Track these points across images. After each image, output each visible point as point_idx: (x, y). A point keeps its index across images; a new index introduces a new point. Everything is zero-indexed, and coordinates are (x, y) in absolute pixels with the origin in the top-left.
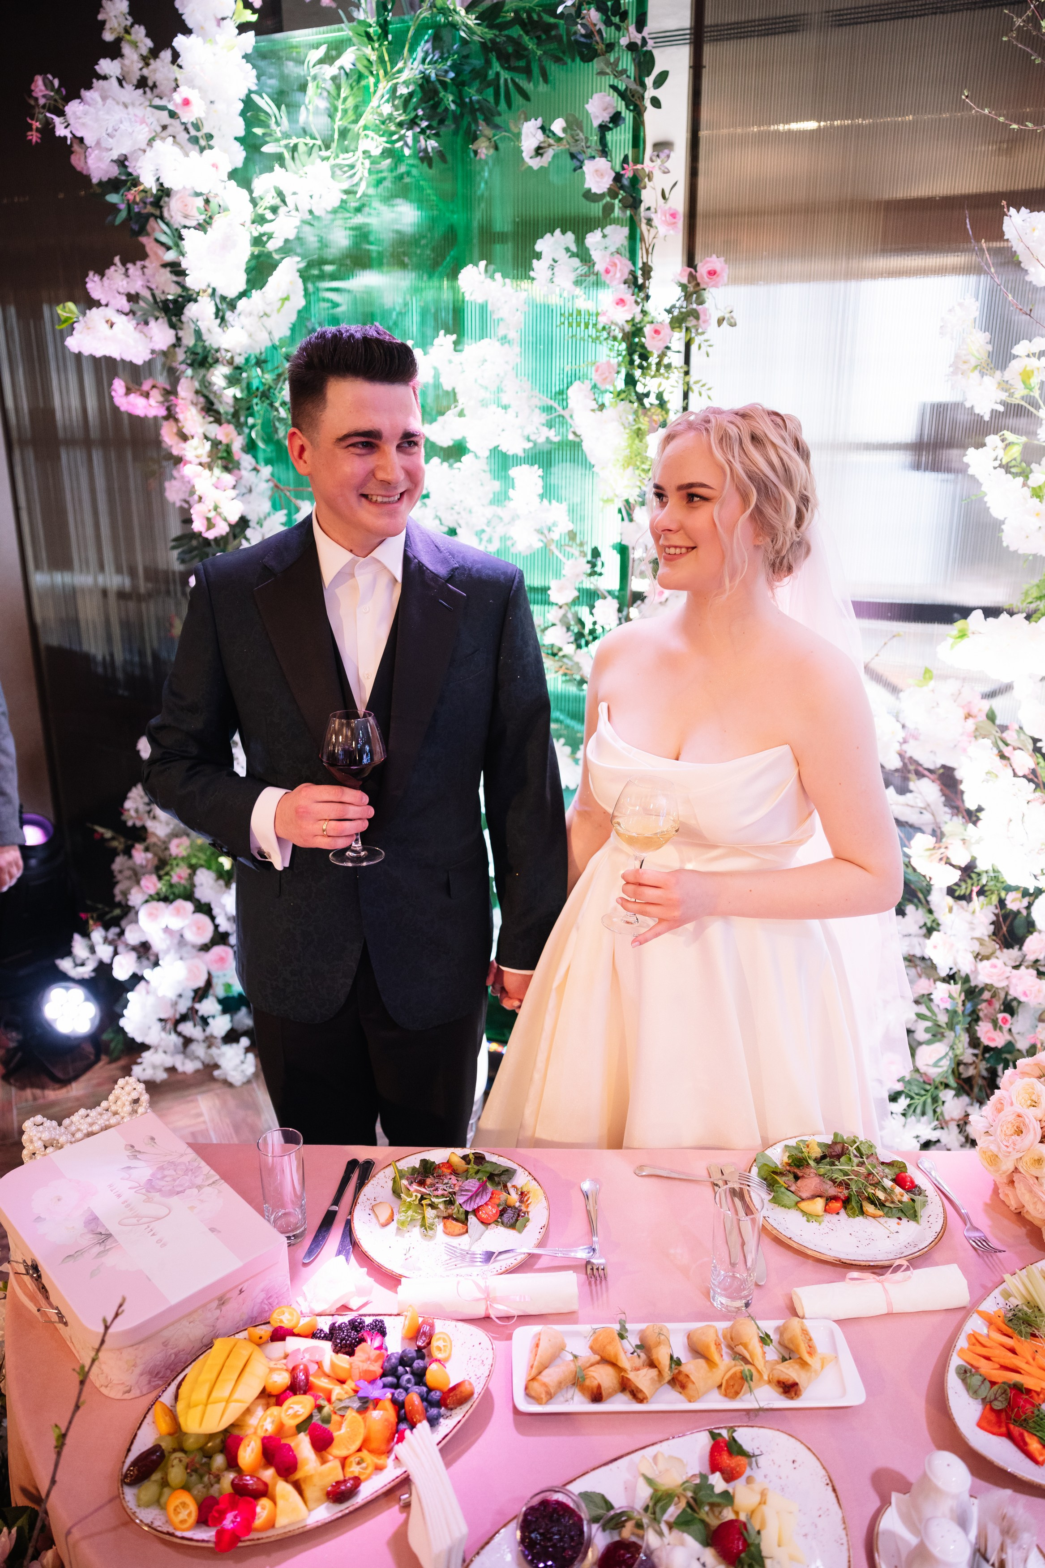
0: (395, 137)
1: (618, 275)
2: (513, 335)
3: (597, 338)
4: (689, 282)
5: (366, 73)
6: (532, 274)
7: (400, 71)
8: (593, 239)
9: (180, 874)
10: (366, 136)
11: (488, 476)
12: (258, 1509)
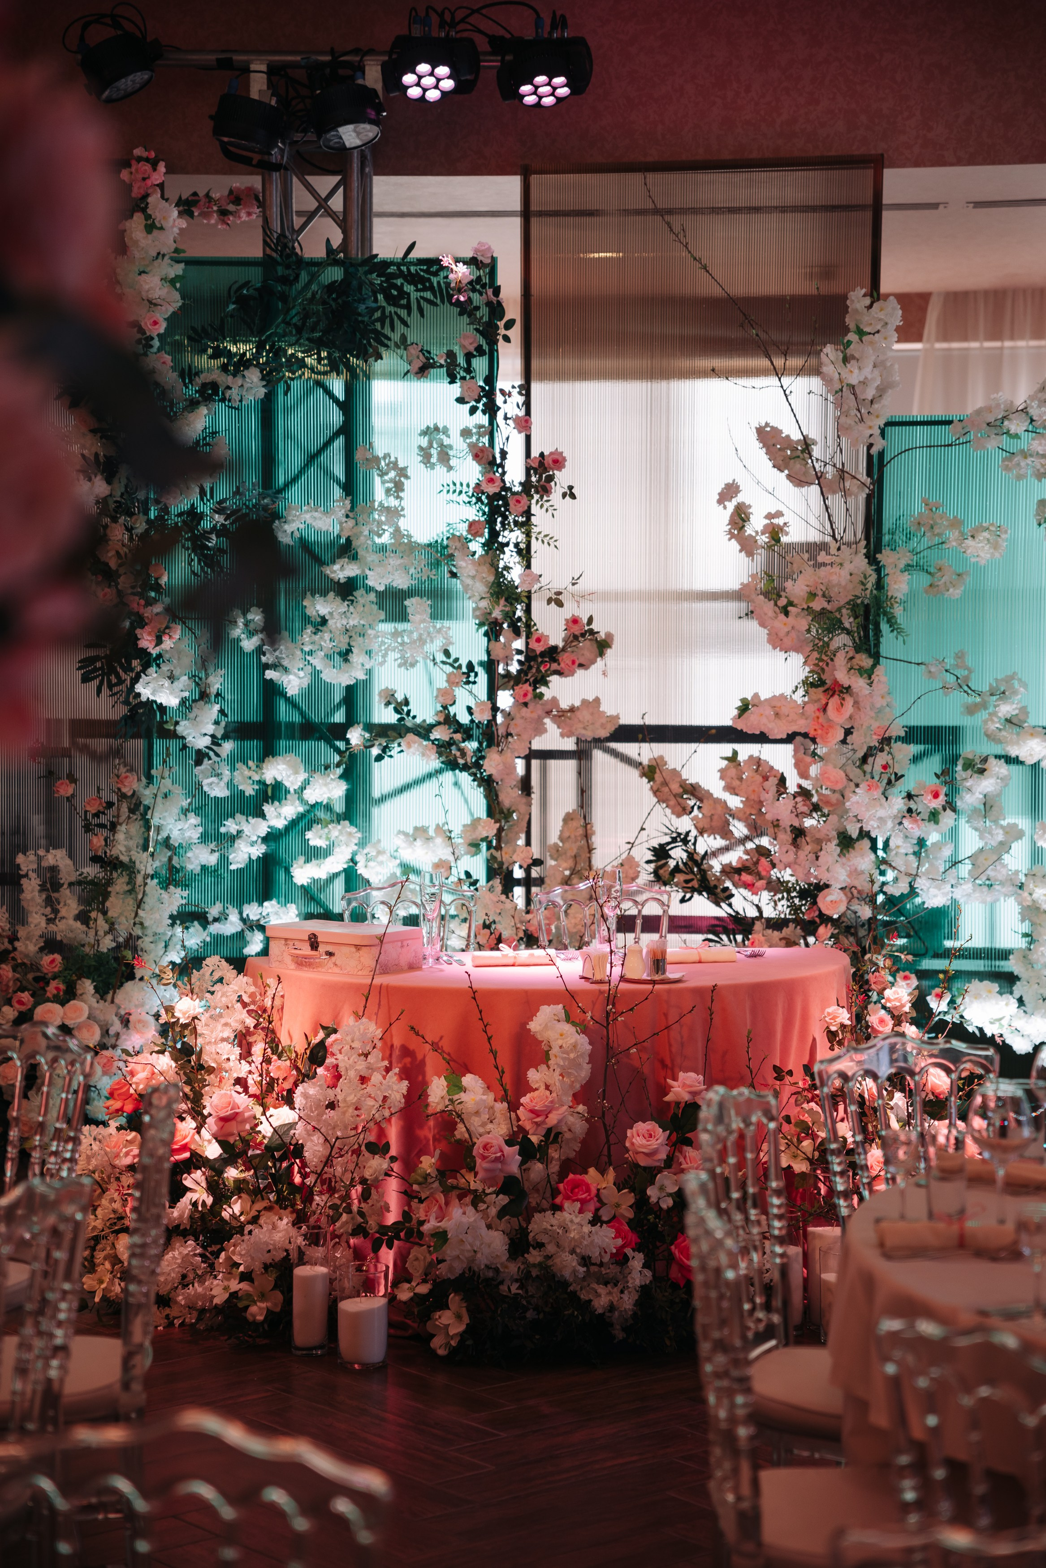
1: (485, 458)
3: (469, 502)
4: (539, 466)
11: (375, 607)
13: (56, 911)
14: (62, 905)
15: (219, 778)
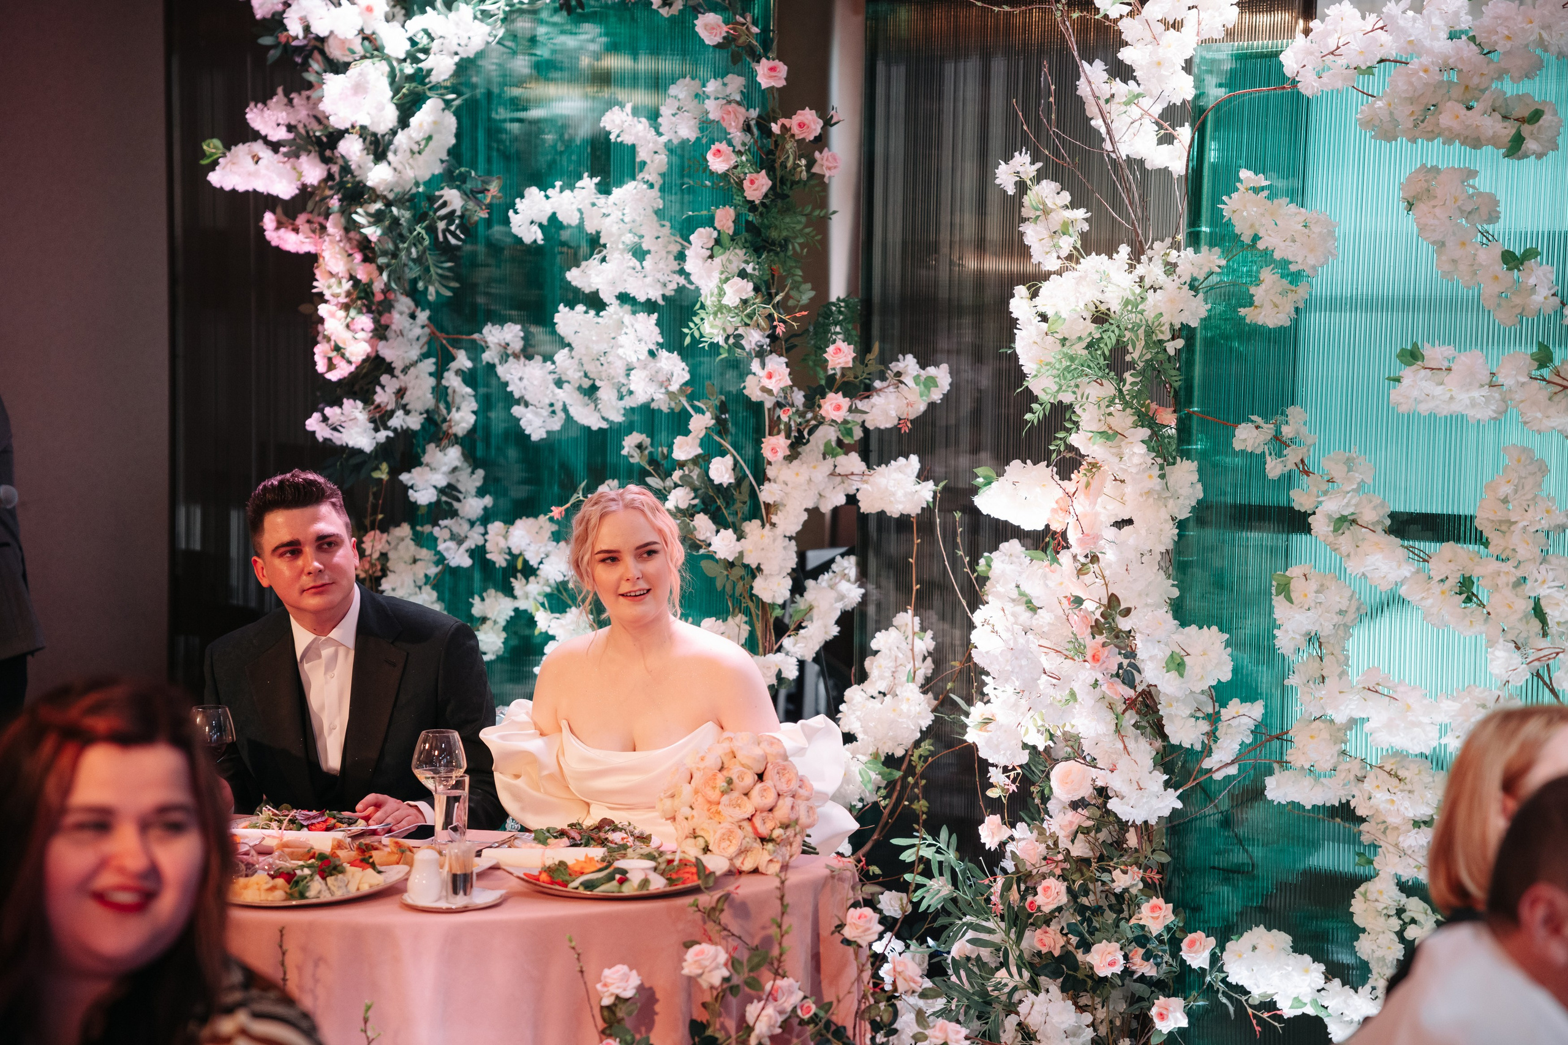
1: (734, 123)
2: (655, 180)
8: (713, 87)
15: (459, 540)
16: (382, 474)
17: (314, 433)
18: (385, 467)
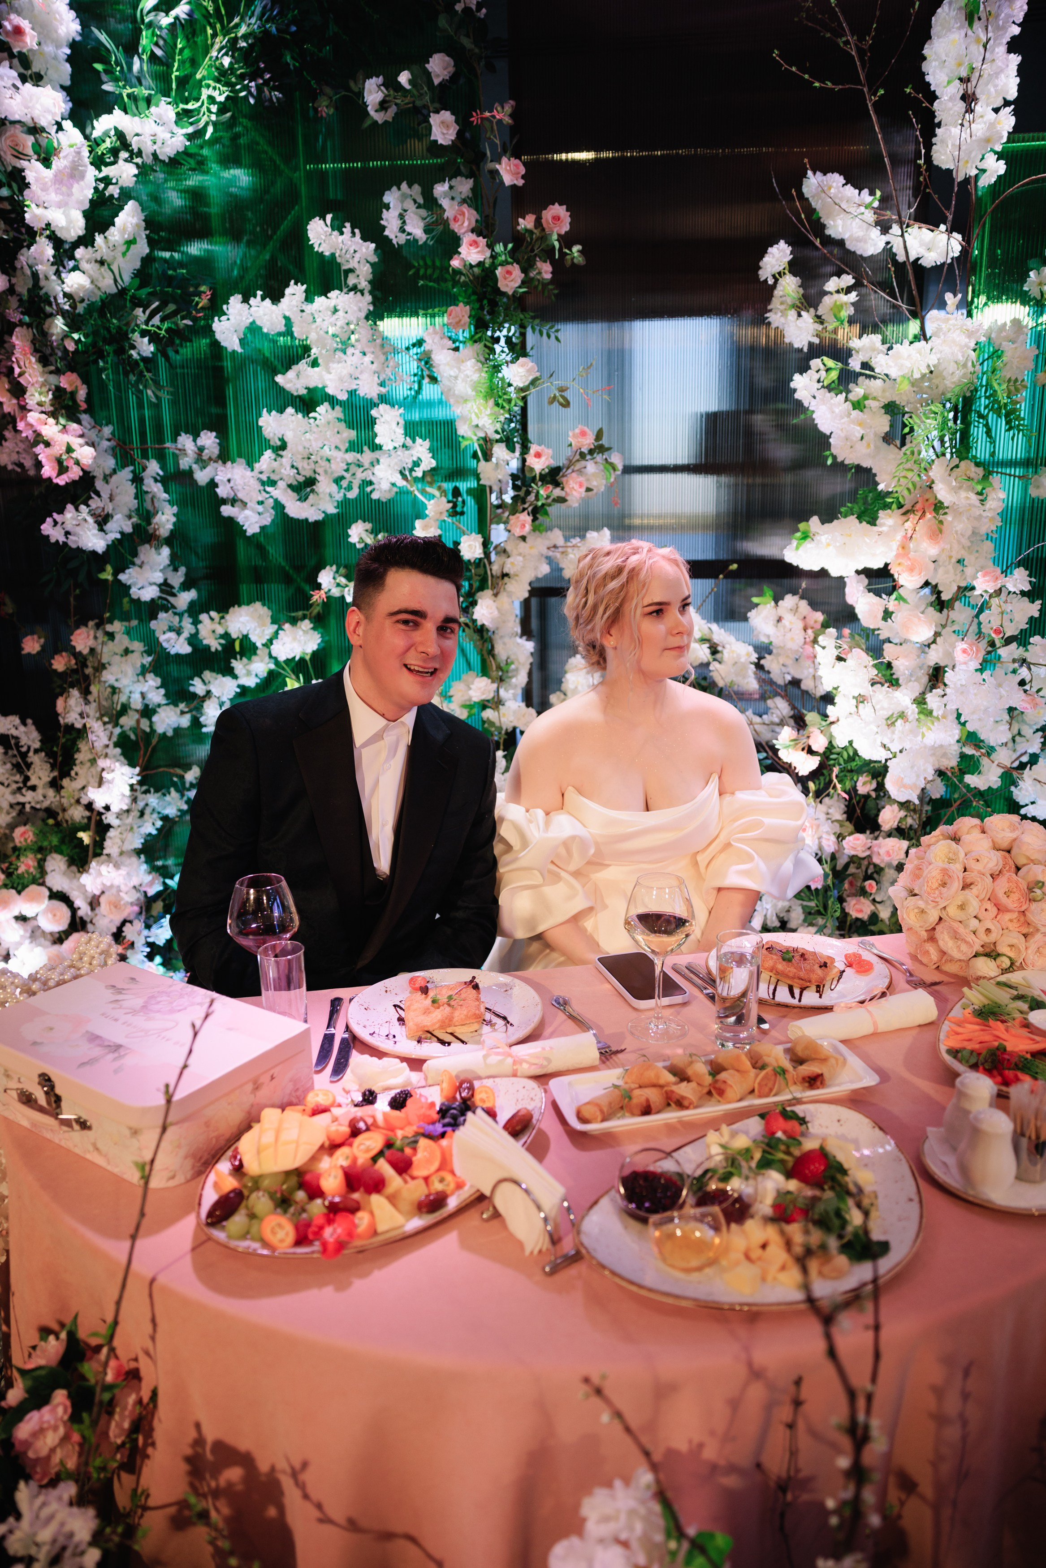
0: (238, 87)
1: (466, 224)
2: (364, 284)
4: (536, 227)
5: (205, 22)
6: (382, 222)
7: (237, 26)
8: (440, 189)
9: (26, 864)
10: (208, 86)
11: (343, 425)
12: (357, 1221)
13: (27, 779)
14: (31, 771)
15: (179, 632)
16: (107, 575)
17: (48, 536)
18: (109, 568)
